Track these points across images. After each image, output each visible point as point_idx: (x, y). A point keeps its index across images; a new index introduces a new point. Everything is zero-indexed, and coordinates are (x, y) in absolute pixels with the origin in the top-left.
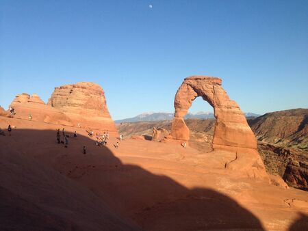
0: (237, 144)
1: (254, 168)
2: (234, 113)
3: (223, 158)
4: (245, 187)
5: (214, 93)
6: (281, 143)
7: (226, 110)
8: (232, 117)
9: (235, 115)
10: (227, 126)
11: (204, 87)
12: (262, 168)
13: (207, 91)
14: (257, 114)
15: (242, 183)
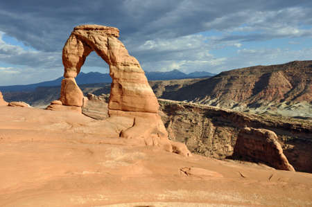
0: (135, 108)
1: (153, 135)
2: (132, 71)
3: (119, 126)
4: (139, 158)
5: (108, 46)
6: (238, 108)
7: (122, 68)
8: (130, 76)
9: (133, 74)
10: (123, 87)
11: (97, 39)
12: (163, 135)
13: (100, 45)
14: (213, 73)
15: (137, 153)
